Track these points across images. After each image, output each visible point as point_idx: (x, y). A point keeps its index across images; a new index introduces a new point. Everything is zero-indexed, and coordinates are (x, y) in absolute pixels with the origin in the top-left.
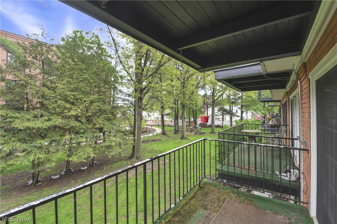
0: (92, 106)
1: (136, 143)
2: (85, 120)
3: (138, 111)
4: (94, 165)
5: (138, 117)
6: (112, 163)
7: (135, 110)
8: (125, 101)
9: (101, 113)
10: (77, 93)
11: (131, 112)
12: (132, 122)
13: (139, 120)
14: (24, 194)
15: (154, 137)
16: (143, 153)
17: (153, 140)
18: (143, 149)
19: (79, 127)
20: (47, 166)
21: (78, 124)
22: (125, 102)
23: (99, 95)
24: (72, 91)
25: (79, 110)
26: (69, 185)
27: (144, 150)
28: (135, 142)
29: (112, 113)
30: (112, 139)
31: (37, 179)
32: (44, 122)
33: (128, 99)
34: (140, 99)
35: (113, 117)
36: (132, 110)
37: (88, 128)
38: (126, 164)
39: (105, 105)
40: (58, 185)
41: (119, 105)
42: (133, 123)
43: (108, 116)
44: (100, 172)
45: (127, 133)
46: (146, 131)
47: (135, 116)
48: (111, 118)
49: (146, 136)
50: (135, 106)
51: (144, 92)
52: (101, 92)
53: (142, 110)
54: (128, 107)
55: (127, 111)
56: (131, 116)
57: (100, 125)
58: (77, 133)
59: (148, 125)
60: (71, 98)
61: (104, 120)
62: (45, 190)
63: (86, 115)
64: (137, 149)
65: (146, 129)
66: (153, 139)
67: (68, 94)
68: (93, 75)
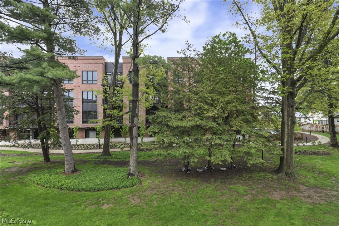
0: (228, 107)
1: (285, 154)
2: (222, 121)
3: (288, 111)
4: (233, 168)
5: (288, 120)
6: (253, 171)
7: (282, 111)
8: (269, 99)
9: (238, 114)
10: (214, 95)
11: (277, 113)
12: (278, 125)
13: (290, 123)
14: (179, 178)
15: (316, 149)
16: (296, 168)
17: (314, 153)
18: (297, 163)
19: (216, 127)
20: (192, 160)
21: (216, 125)
22: (269, 101)
23: (236, 95)
24: (210, 93)
25: (216, 112)
26: (209, 182)
27: (298, 165)
28: (283, 152)
29: (252, 115)
30: (251, 145)
31: (188, 168)
32: (189, 122)
33: (272, 97)
34: (292, 95)
35: (253, 119)
36: (279, 110)
37: (225, 130)
38: (271, 178)
39: (243, 106)
40: (201, 179)
41: (260, 105)
42: (280, 127)
43: (246, 117)
44: (238, 179)
45: (272, 139)
46: (300, 138)
47: (283, 118)
48: (249, 120)
49: (301, 144)
50: (283, 105)
51: (297, 85)
52: (238, 91)
53: (294, 109)
54: (273, 107)
55: (272, 111)
56: (278, 118)
57: (237, 127)
58: (215, 134)
59: (303, 130)
60: (209, 100)
61: (241, 122)
62: (191, 180)
63: (223, 117)
64: (286, 162)
65: (300, 135)
66: (313, 150)
67: (206, 96)
68: (229, 75)
